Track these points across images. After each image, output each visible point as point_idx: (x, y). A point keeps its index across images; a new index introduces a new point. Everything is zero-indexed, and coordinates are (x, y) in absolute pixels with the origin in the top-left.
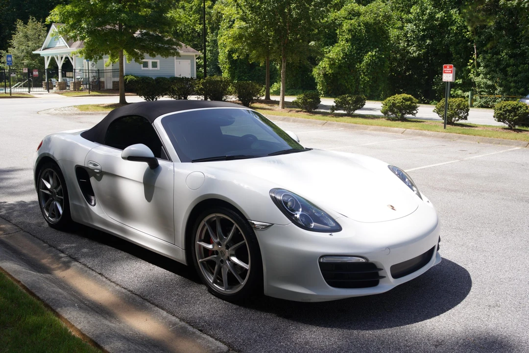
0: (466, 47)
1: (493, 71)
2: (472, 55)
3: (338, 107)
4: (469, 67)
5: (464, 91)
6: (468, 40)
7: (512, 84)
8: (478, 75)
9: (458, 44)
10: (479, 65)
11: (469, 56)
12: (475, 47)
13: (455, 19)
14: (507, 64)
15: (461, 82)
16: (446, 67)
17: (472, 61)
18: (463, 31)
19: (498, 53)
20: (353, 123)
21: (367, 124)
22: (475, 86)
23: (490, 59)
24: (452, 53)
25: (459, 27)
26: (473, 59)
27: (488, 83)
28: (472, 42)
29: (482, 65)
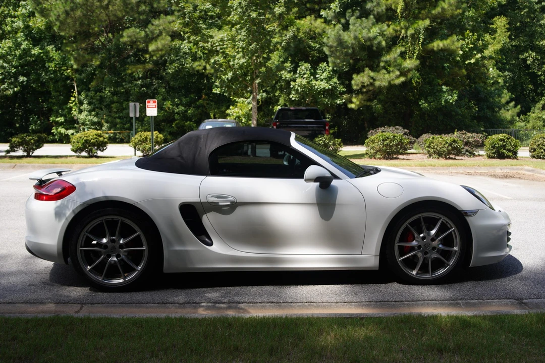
0: (65, 86)
1: (97, 108)
2: (73, 92)
4: (71, 105)
5: (67, 129)
6: (68, 78)
7: (118, 120)
8: (81, 111)
9: (57, 81)
10: (81, 103)
11: (69, 95)
12: (75, 85)
13: (53, 56)
14: (110, 102)
15: (63, 121)
16: (149, 102)
17: (73, 99)
18: (63, 68)
19: (100, 91)
21: (67, 163)
22: (78, 123)
23: (93, 96)
25: (57, 64)
26: (75, 97)
27: (93, 120)
28: (73, 79)
29: (85, 103)
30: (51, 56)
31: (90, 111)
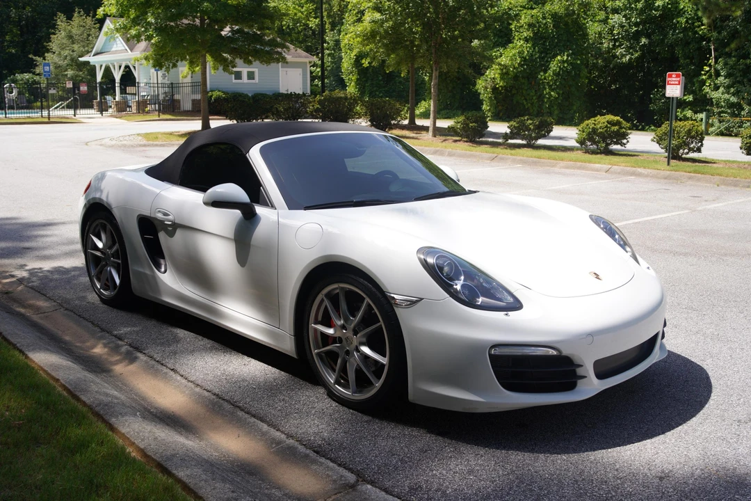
0: (700, 48)
1: (739, 82)
2: (709, 59)
3: (513, 135)
4: (704, 77)
5: (696, 112)
6: (703, 38)
8: (717, 88)
9: (688, 44)
10: (718, 74)
11: (703, 61)
12: (712, 47)
13: (684, 7)
15: (691, 99)
16: (670, 76)
17: (707, 69)
18: (696, 24)
19: (746, 57)
20: (535, 157)
22: (712, 104)
23: (735, 65)
24: (678, 57)
25: (689, 19)
26: (710, 66)
27: (731, 99)
28: (709, 41)
29: (722, 74)
30: (682, 7)
31: (728, 88)
